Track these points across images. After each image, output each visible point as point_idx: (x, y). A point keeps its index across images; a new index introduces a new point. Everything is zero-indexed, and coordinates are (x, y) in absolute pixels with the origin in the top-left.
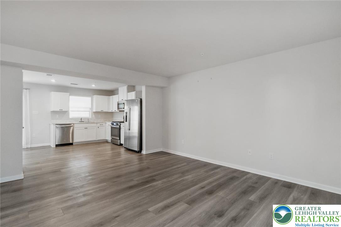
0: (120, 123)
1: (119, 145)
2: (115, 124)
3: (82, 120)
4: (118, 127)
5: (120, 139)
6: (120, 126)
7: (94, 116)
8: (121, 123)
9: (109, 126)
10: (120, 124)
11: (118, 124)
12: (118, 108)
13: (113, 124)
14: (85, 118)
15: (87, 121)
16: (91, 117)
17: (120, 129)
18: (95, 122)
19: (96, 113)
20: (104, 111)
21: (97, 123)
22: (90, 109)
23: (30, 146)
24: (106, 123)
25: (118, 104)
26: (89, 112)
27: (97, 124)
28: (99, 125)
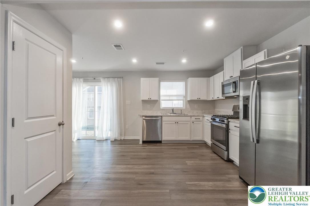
0: (227, 119)
1: (226, 161)
2: (217, 120)
3: (174, 111)
4: (224, 126)
5: (228, 150)
6: (228, 125)
7: (188, 106)
8: (229, 120)
9: (207, 122)
10: (229, 122)
11: (224, 121)
12: (223, 93)
13: (215, 119)
14: (178, 109)
15: (180, 112)
16: (185, 108)
17: (227, 130)
18: (189, 114)
19: (191, 102)
20: (201, 99)
21: (191, 116)
22: (184, 97)
23: (123, 137)
24: (204, 116)
25: (223, 86)
26: (182, 101)
27: (191, 118)
28: (193, 119)
